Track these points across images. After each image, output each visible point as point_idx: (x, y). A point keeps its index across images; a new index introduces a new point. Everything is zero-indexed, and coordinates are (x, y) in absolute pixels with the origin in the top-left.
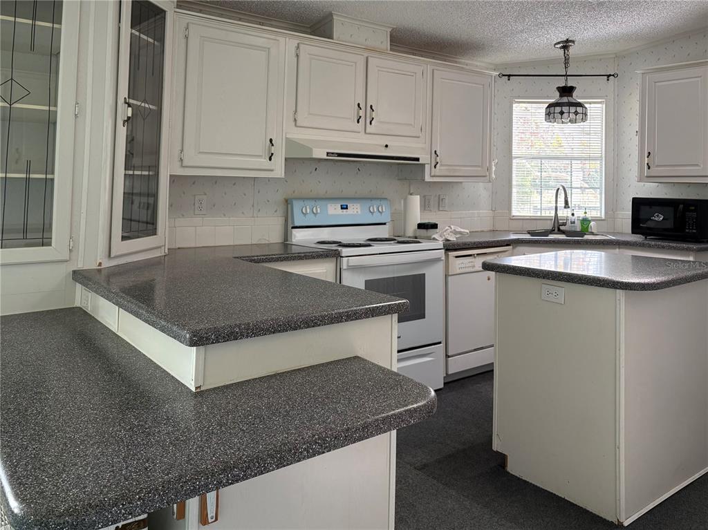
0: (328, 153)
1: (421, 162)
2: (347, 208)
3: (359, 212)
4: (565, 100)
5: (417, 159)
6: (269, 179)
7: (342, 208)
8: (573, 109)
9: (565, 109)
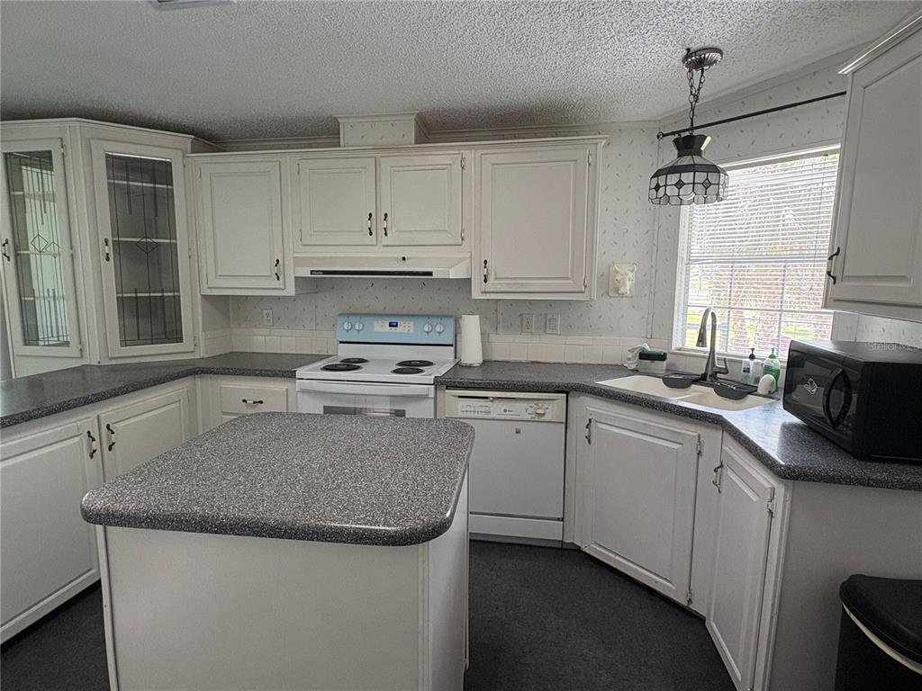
0: (312, 271)
1: (434, 276)
2: (396, 326)
3: (412, 331)
4: (686, 160)
5: (430, 274)
6: (279, 298)
7: (390, 326)
8: (700, 177)
9: (687, 177)
